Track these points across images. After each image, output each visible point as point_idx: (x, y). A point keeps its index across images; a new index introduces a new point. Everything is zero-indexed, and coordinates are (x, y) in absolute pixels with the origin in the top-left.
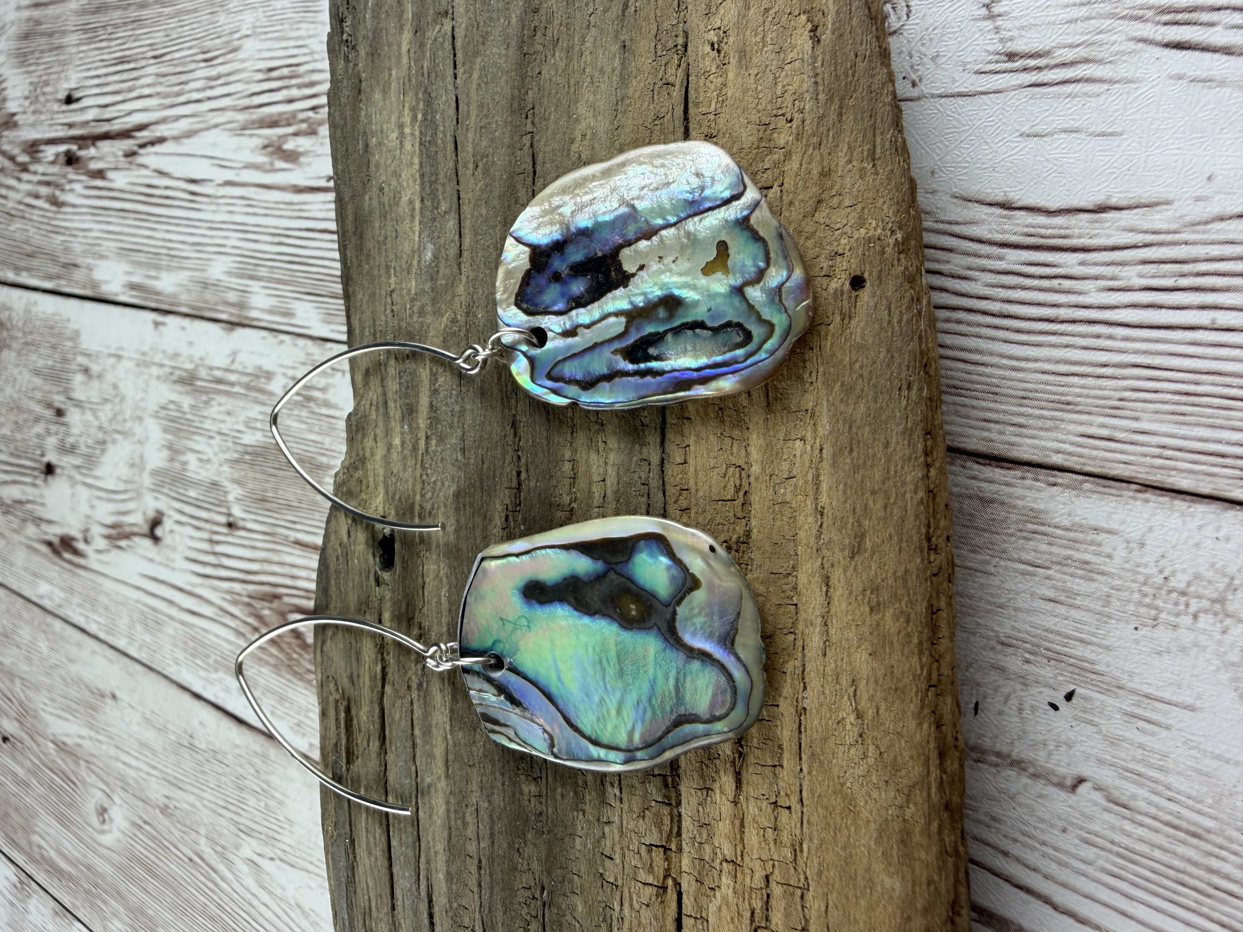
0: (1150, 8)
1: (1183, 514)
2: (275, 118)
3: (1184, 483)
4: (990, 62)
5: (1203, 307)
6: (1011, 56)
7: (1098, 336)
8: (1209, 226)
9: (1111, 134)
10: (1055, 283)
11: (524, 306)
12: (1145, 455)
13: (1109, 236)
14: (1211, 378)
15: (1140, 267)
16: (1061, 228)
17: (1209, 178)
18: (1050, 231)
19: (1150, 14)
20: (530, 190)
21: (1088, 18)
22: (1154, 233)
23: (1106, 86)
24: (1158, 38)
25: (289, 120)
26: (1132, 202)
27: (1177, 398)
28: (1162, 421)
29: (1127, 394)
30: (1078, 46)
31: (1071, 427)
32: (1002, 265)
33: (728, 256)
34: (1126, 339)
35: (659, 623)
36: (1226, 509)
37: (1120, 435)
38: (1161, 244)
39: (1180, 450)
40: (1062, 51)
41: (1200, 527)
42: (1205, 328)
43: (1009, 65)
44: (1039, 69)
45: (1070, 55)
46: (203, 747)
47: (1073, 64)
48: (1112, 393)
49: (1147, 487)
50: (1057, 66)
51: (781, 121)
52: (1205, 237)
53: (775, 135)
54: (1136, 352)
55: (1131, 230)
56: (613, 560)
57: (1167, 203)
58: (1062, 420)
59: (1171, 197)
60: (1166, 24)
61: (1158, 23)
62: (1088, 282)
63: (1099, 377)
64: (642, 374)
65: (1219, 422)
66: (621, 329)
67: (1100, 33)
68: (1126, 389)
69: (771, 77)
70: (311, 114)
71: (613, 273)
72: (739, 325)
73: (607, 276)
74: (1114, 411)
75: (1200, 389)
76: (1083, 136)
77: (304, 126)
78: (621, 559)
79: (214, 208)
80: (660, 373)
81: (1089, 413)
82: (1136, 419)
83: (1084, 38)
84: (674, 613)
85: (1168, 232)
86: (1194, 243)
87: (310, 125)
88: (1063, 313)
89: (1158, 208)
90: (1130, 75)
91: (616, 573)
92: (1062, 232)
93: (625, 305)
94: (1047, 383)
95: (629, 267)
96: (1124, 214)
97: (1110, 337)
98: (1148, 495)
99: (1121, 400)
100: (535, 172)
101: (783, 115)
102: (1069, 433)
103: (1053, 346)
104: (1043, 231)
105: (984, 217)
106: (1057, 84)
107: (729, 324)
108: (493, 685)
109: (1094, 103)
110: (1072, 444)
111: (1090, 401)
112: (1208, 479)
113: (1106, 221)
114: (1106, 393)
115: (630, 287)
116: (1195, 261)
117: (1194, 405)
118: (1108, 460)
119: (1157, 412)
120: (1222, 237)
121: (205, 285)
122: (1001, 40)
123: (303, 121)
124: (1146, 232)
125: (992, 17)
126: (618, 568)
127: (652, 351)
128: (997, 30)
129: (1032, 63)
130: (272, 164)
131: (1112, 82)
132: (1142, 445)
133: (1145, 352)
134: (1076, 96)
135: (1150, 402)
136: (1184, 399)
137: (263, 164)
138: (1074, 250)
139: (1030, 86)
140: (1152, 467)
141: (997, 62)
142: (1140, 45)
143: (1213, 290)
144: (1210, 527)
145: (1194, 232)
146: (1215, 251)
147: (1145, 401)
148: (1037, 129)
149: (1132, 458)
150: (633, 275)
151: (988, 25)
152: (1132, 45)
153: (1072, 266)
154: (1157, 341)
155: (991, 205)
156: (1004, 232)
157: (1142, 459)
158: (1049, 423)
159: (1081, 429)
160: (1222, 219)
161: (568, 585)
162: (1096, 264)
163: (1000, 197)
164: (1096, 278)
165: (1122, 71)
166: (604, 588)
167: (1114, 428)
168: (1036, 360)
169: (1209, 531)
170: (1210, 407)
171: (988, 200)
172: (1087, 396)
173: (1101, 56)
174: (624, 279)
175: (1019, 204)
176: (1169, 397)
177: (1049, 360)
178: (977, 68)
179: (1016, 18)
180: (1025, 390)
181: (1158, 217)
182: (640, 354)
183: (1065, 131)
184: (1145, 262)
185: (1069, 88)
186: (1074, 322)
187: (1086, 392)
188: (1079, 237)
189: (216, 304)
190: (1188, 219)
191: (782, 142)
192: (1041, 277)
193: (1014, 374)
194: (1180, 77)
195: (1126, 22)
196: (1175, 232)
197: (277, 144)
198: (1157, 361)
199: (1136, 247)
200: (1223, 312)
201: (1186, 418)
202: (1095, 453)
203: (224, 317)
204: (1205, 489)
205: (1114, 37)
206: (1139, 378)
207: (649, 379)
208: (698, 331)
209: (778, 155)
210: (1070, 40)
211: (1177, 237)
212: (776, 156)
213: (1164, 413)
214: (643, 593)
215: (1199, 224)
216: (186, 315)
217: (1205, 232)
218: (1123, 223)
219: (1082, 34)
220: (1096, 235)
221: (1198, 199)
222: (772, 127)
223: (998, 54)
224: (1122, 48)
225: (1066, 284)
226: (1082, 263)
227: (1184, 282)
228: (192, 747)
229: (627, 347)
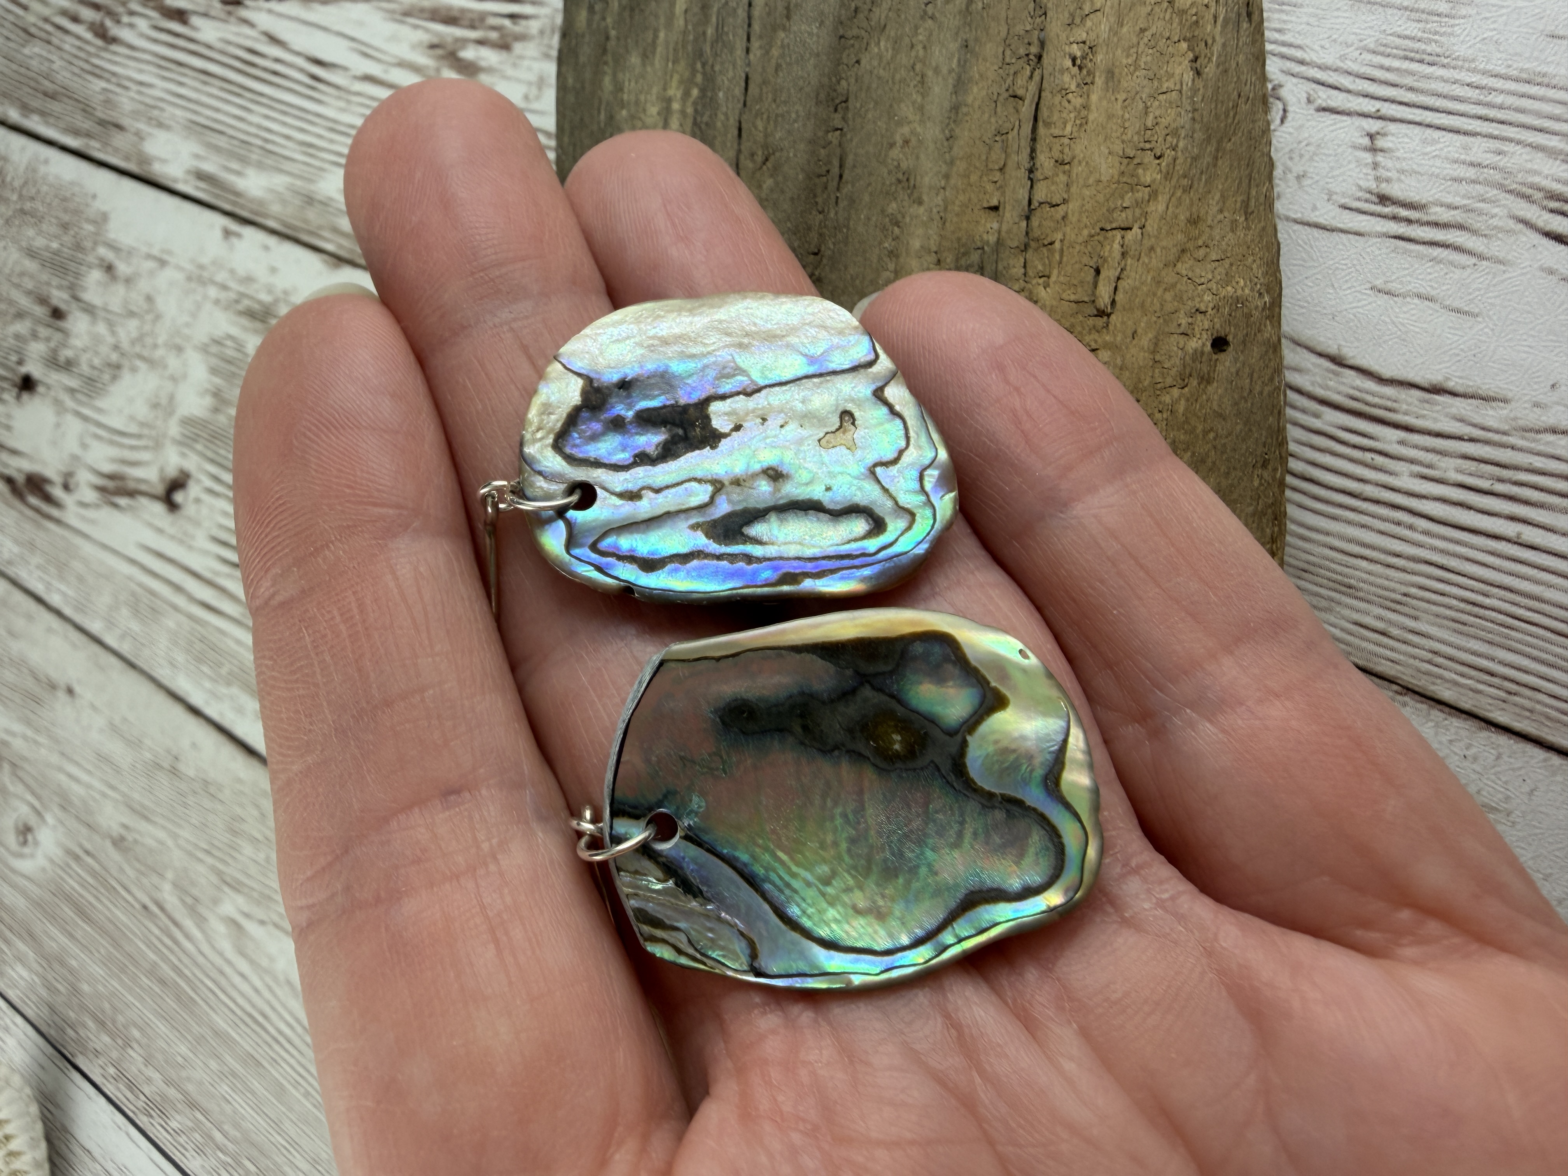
0: (1540, 189)
1: (1437, 726)
2: (455, 14)
3: (1447, 694)
4: (1359, 199)
5: (1513, 518)
6: (1383, 199)
7: (1399, 524)
8: (1540, 436)
9: (1466, 313)
10: (1368, 456)
12: (1415, 658)
13: (1435, 420)
14: (1502, 593)
15: (1460, 461)
16: (1389, 399)
17: (1553, 386)
18: (1376, 400)
19: (1538, 195)
21: (1474, 182)
22: (1483, 429)
23: (1474, 260)
24: (1540, 223)
25: (474, 21)
26: (1470, 391)
27: (1462, 605)
28: (1440, 626)
29: (1413, 591)
30: (1456, 208)
31: (1347, 612)
32: (1317, 424)
34: (1426, 533)
36: (1481, 729)
37: (1395, 632)
38: (1487, 442)
39: (1451, 659)
40: (1438, 209)
41: (1451, 741)
42: (1508, 540)
43: (1379, 209)
44: (1409, 221)
45: (1445, 215)
46: (191, 773)
47: (1445, 226)
48: (1397, 586)
49: (1409, 690)
50: (1429, 224)
52: (1533, 445)
54: (1434, 549)
55: (1461, 420)
57: (1505, 401)
58: (1339, 603)
59: (1510, 395)
60: (1552, 211)
61: (1544, 208)
62: (1402, 463)
63: (1389, 566)
65: (1497, 639)
67: (1484, 201)
68: (1413, 585)
70: (507, 22)
74: (1395, 605)
75: (1487, 601)
76: (1437, 307)
77: (494, 35)
78: (881, 668)
79: (343, 104)
81: (1368, 602)
82: (1416, 618)
83: (1465, 202)
84: (965, 743)
85: (1497, 432)
86: (1521, 450)
87: (503, 36)
88: (1369, 490)
89: (1494, 404)
90: (1501, 255)
92: (1389, 404)
94: (1332, 561)
96: (1458, 401)
97: (1411, 527)
98: (1407, 699)
99: (1405, 595)
102: (1343, 618)
103: (1349, 522)
104: (1369, 398)
105: (1310, 366)
106: (1424, 243)
109: (1457, 274)
110: (1343, 630)
111: (1373, 589)
112: (1471, 694)
113: (1437, 403)
114: (1392, 585)
116: (1516, 468)
117: (1476, 616)
118: (1376, 655)
119: (1437, 616)
120: (1550, 450)
121: (310, 200)
122: (1377, 179)
123: (494, 28)
124: (1475, 426)
125: (1373, 150)
126: (877, 682)
128: (1376, 166)
129: (1404, 213)
130: (438, 70)
131: (1481, 257)
132: (1415, 646)
133: (1442, 551)
134: (1440, 262)
135: (1435, 603)
136: (1469, 608)
137: (426, 67)
138: (1396, 426)
139: (1395, 237)
140: (1419, 670)
141: (1366, 201)
142: (1520, 226)
143: (1527, 502)
144: (1462, 744)
145: (1523, 438)
146: (1539, 463)
147: (1428, 602)
148: (1391, 286)
149: (1402, 657)
151: (1368, 157)
152: (1511, 224)
153: (1390, 442)
154: (1458, 542)
155: (1321, 355)
156: (1327, 388)
157: (1411, 661)
158: (1324, 603)
159: (1356, 616)
160: (1554, 431)
162: (1416, 447)
163: (1333, 350)
164: (1412, 461)
165: (1495, 248)
167: (1390, 622)
168: (1327, 534)
169: (1458, 748)
170: (1492, 622)
171: (1319, 348)
172: (1371, 584)
173: (1477, 226)
175: (1351, 362)
176: (1454, 602)
177: (1342, 537)
178: (1343, 201)
179: (1398, 158)
180: (1308, 563)
181: (1491, 412)
183: (1419, 296)
184: (1466, 457)
185: (1437, 252)
186: (1377, 502)
187: (1372, 579)
188: (1406, 413)
189: (321, 227)
190: (1521, 423)
192: (1355, 447)
193: (1300, 543)
194: (1551, 272)
195: (1511, 198)
196: (1505, 433)
197: (450, 47)
198: (1453, 563)
199: (1460, 438)
200: (1530, 528)
201: (1465, 629)
202: (1364, 644)
203: (329, 247)
204: (1466, 705)
205: (1496, 210)
206: (1429, 577)
210: (1449, 199)
211: (1505, 439)
213: (1446, 618)
215: (1531, 430)
216: (274, 232)
217: (1534, 441)
218: (1454, 411)
219: (1464, 197)
220: (1423, 417)
221: (1537, 405)
223: (1370, 192)
224: (1500, 224)
225: (1380, 460)
226: (1401, 443)
227: (1500, 488)
228: (174, 772)
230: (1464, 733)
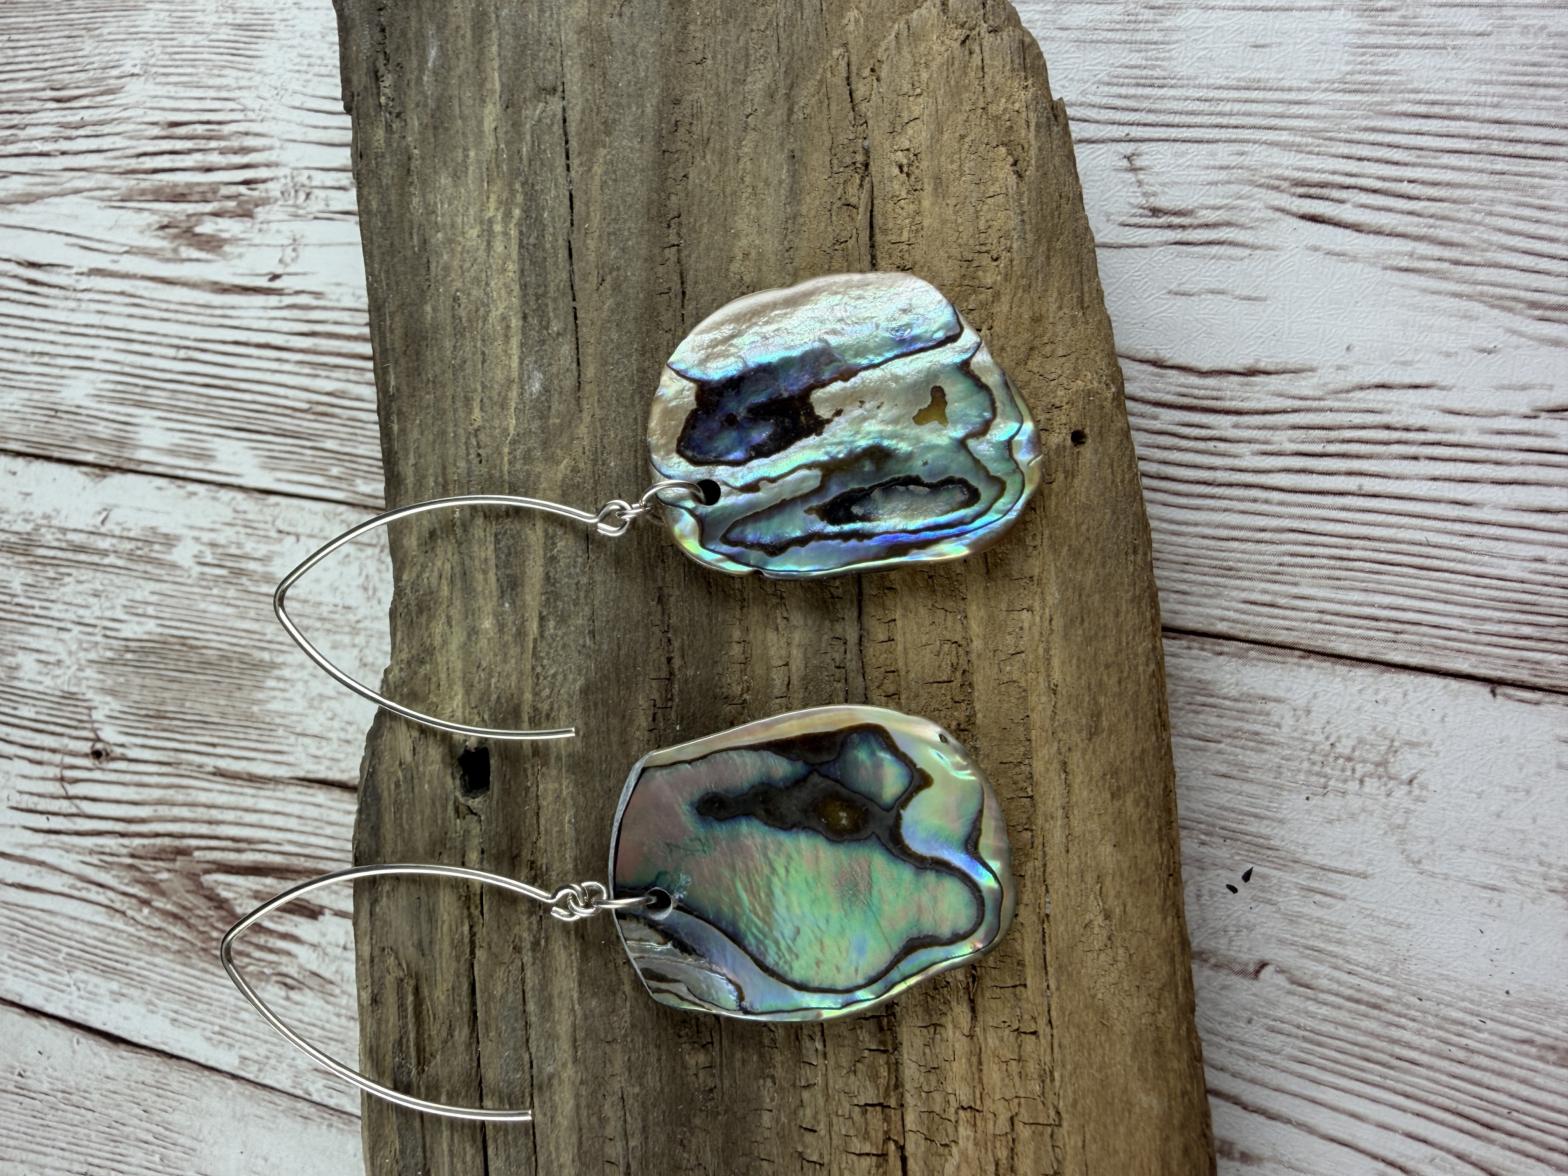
0: (1285, 179)
1: (1344, 679)
2: (179, 190)
3: (1344, 648)
4: (1134, 215)
5: (1350, 473)
6: (1155, 212)
7: (1255, 501)
8: (1351, 395)
9: (1256, 299)
10: (1211, 445)
11: (689, 453)
12: (1306, 621)
13: (1259, 400)
14: (1362, 543)
15: (1290, 432)
16: (1213, 389)
17: (1348, 349)
18: (1202, 393)
19: (1285, 185)
20: (678, 314)
21: (1229, 182)
22: (1301, 399)
23: (1248, 252)
24: (1294, 209)
25: (207, 194)
26: (1280, 367)
27: (1332, 562)
28: (1319, 586)
29: (1286, 559)
30: (1219, 208)
31: (1235, 593)
32: (1157, 425)
33: (946, 403)
34: (1281, 504)
35: (878, 831)
36: (1383, 672)
37: (1282, 601)
38: (1308, 410)
39: (1337, 614)
40: (1204, 212)
41: (1360, 691)
42: (1353, 494)
43: (1154, 221)
44: (1183, 227)
45: (1212, 217)
47: (1215, 225)
48: (1272, 558)
49: (1310, 652)
50: (1200, 226)
51: (985, 260)
52: (1348, 404)
53: (980, 273)
54: (1291, 517)
55: (1280, 395)
56: (817, 760)
57: (1312, 370)
58: (1225, 587)
59: (1315, 364)
60: (1300, 196)
61: (1294, 194)
62: (1242, 445)
63: (1258, 542)
64: (845, 536)
65: (1371, 586)
66: (815, 483)
67: (1240, 198)
68: (1285, 554)
69: (972, 210)
70: (243, 189)
71: (803, 418)
72: (963, 483)
73: (795, 420)
74: (1274, 577)
75: (1352, 554)
76: (1229, 298)
77: (231, 204)
78: (826, 758)
79: (72, 304)
80: (869, 535)
81: (1251, 579)
82: (1295, 584)
83: (1225, 202)
84: (899, 817)
85: (1314, 399)
86: (1338, 411)
87: (239, 204)
88: (1221, 476)
89: (1303, 375)
90: (1270, 242)
91: (821, 775)
92: (1215, 393)
93: (821, 456)
94: (1208, 549)
95: (823, 412)
96: (1273, 379)
97: (1266, 502)
98: (1310, 661)
99: (1280, 565)
100: (684, 293)
101: (987, 252)
102: (1233, 599)
103: (1213, 510)
104: (1196, 392)
105: (1136, 374)
106: (1201, 244)
107: (950, 481)
108: (657, 931)
109: (1238, 266)
110: (1236, 611)
111: (1251, 566)
112: (1365, 642)
113: (1256, 385)
114: (1267, 558)
115: (824, 435)
116: (1340, 428)
117: (1347, 569)
118: (1271, 627)
119: (1314, 577)
120: (1363, 406)
121: (55, 412)
122: (1145, 194)
123: (228, 198)
124: (1294, 398)
125: (1134, 170)
126: (823, 769)
127: (856, 510)
128: (1140, 183)
129: (1176, 220)
130: (175, 250)
131: (1254, 247)
132: (1303, 610)
133: (1301, 517)
134: (1220, 258)
135: (1308, 567)
136: (1338, 563)
137: (162, 249)
138: (1227, 412)
139: (1176, 243)
140: (1313, 632)
141: (1141, 216)
142: (1278, 215)
143: (1358, 457)
144: (1370, 691)
145: (1338, 400)
146: (1357, 419)
147: (1302, 566)
148: (1186, 288)
149: (1294, 624)
150: (829, 421)
151: (1130, 177)
152: (1270, 214)
153: (1226, 429)
154: (1311, 506)
155: (1142, 361)
156: (1158, 391)
157: (1304, 625)
158: (1213, 590)
159: (1244, 595)
160: (1361, 388)
161: (756, 795)
162: (1249, 427)
163: (1151, 355)
164: (1250, 441)
165: (1262, 237)
166: (804, 795)
167: (1276, 594)
168: (1196, 524)
169: (1369, 694)
170: (1362, 571)
171: (1139, 357)
172: (1248, 562)
173: (1242, 220)
174: (817, 426)
175: (1169, 363)
176: (1325, 561)
177: (1208, 525)
178: (1121, 219)
179: (1158, 174)
180: (1187, 555)
181: (1303, 383)
182: (841, 514)
183: (1212, 292)
184: (1294, 427)
185: (1214, 250)
186: (1230, 485)
187: (1246, 557)
188: (1231, 399)
189: (74, 439)
190: (1331, 387)
191: (989, 281)
192: (1196, 439)
193: (1174, 539)
194: (1316, 249)
195: (1264, 191)
196: (1320, 399)
197: (184, 225)
198: (1312, 526)
199: (1285, 411)
200: (1368, 479)
201: (1341, 583)
202: (1259, 619)
203: (90, 458)
204: (1363, 653)
205: (1253, 204)
206: (1296, 543)
207: (853, 542)
208: (911, 487)
209: (985, 296)
210: (1212, 202)
211: (1322, 404)
212: (982, 297)
213: (1321, 578)
214: (856, 797)
215: (1341, 392)
216: (18, 454)
217: (1347, 400)
218: (1272, 388)
219: (1223, 197)
220: (1248, 399)
221: (1339, 368)
222: (975, 264)
223: (1142, 208)
224: (1261, 215)
225: (1222, 446)
226: (1236, 426)
227: (1332, 448)
229: (825, 505)
230: (1371, 680)
